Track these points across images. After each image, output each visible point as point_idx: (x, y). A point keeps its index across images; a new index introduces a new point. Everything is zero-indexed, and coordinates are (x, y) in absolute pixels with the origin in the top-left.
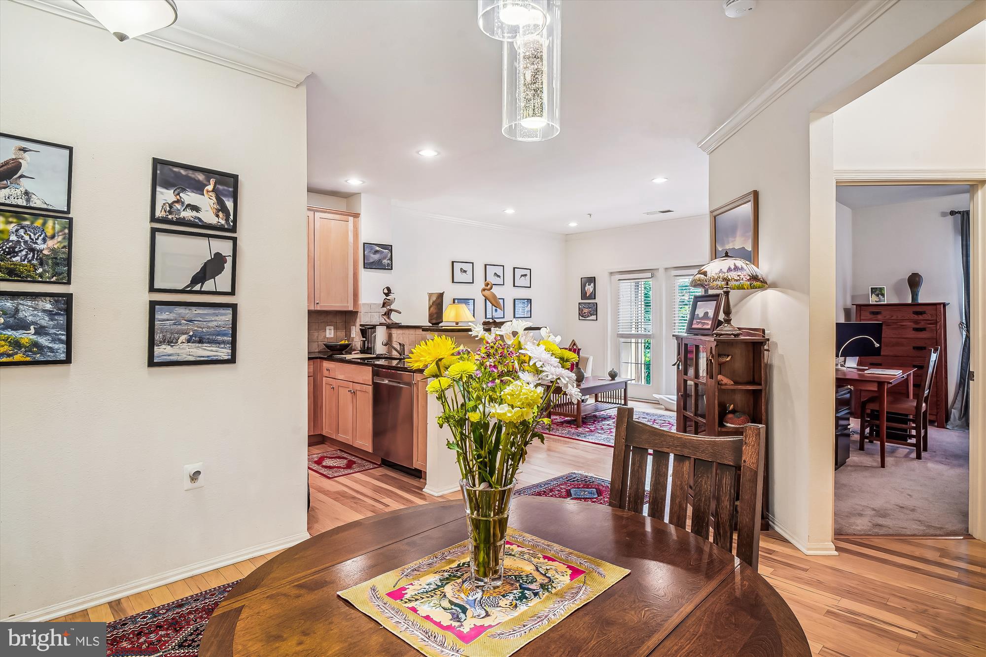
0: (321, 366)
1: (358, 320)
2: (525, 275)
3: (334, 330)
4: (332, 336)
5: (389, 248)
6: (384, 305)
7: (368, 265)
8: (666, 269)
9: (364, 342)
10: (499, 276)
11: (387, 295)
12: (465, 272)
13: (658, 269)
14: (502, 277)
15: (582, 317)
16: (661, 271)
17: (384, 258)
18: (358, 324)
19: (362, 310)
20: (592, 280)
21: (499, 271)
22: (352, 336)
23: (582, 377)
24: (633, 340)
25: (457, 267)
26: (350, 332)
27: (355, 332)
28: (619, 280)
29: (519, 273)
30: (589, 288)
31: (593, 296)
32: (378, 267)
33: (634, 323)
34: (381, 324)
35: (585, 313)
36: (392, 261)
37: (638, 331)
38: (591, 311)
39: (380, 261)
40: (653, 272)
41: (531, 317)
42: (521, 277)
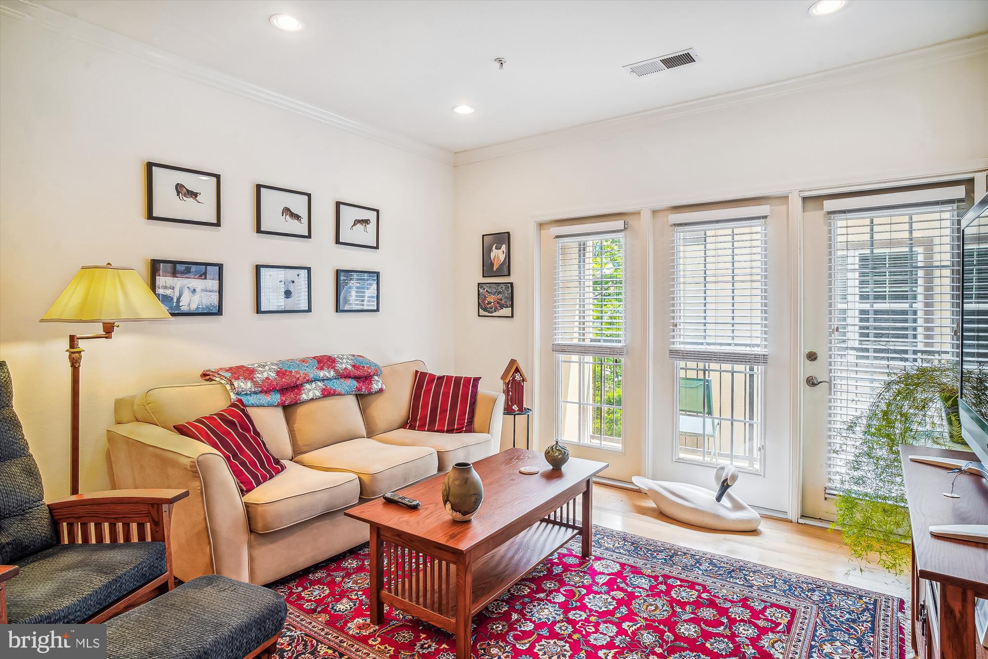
2: (366, 222)
8: (655, 212)
10: (297, 217)
12: (194, 195)
13: (639, 212)
14: (305, 220)
15: (485, 310)
16: (646, 216)
20: (503, 239)
21: (298, 205)
23: (473, 499)
24: (575, 358)
25: (164, 181)
28: (555, 237)
29: (348, 215)
30: (498, 255)
31: (506, 269)
33: (577, 324)
35: (489, 303)
37: (584, 340)
40: (628, 219)
41: (377, 310)
42: (354, 225)
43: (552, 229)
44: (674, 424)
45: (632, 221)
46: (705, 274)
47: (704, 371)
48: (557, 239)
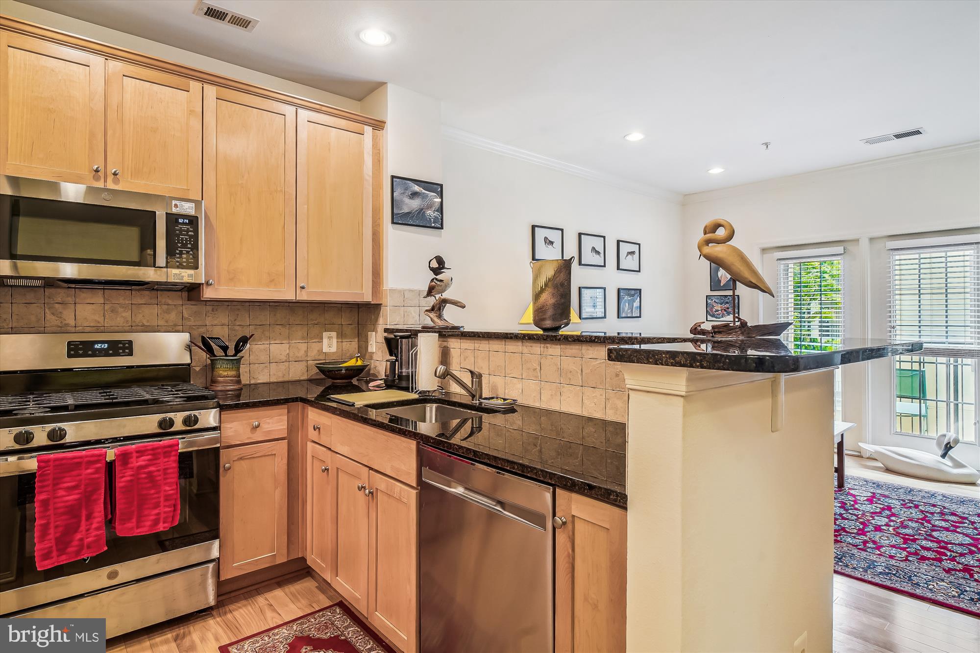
0: (304, 417)
1: (381, 321)
2: (633, 253)
3: (337, 338)
4: (334, 349)
5: (437, 188)
6: (431, 291)
7: (400, 219)
8: (872, 239)
9: (393, 364)
10: (598, 253)
11: (436, 271)
12: (551, 243)
13: (857, 240)
14: (602, 255)
15: (713, 316)
16: (864, 243)
17: (429, 207)
18: (380, 328)
19: (389, 302)
21: (599, 244)
22: (370, 350)
25: (540, 234)
26: (367, 342)
27: (376, 343)
28: (778, 260)
29: (625, 248)
32: (417, 223)
34: (426, 329)
35: (717, 311)
36: (442, 213)
38: (728, 308)
39: (421, 212)
40: (845, 244)
41: (640, 317)
42: (627, 256)
43: (775, 254)
44: (892, 406)
45: (850, 247)
46: (920, 287)
47: (920, 363)
48: (779, 261)
